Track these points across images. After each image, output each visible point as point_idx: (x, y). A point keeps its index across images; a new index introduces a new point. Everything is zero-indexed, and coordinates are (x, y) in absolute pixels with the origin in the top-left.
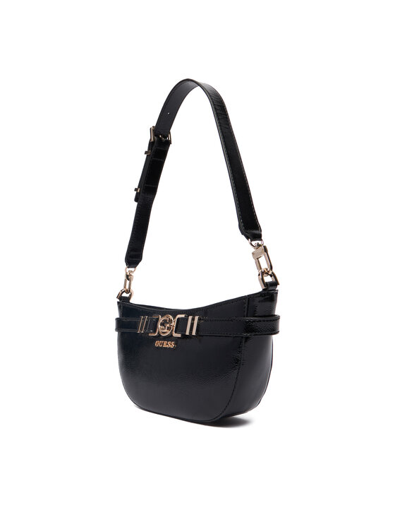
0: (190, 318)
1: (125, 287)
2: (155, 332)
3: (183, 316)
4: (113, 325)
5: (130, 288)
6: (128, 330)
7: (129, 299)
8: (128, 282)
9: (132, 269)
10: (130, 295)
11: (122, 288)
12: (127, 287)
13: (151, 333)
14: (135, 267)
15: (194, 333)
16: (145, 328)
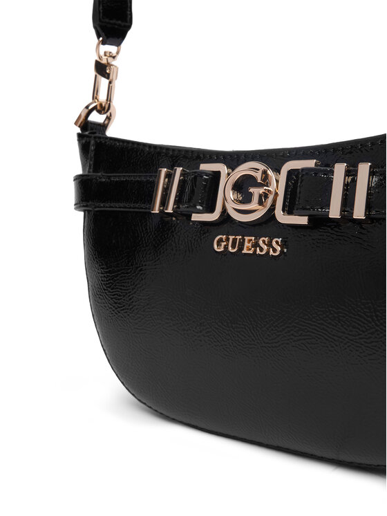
0: (340, 169)
1: (95, 97)
2: (211, 209)
3: (311, 163)
4: (70, 193)
5: (109, 98)
6: (117, 207)
7: (104, 127)
8: (104, 82)
9: (112, 49)
10: (109, 118)
11: (88, 99)
12: (102, 97)
13: (199, 212)
14: (118, 44)
15: (359, 212)
16: (178, 201)
